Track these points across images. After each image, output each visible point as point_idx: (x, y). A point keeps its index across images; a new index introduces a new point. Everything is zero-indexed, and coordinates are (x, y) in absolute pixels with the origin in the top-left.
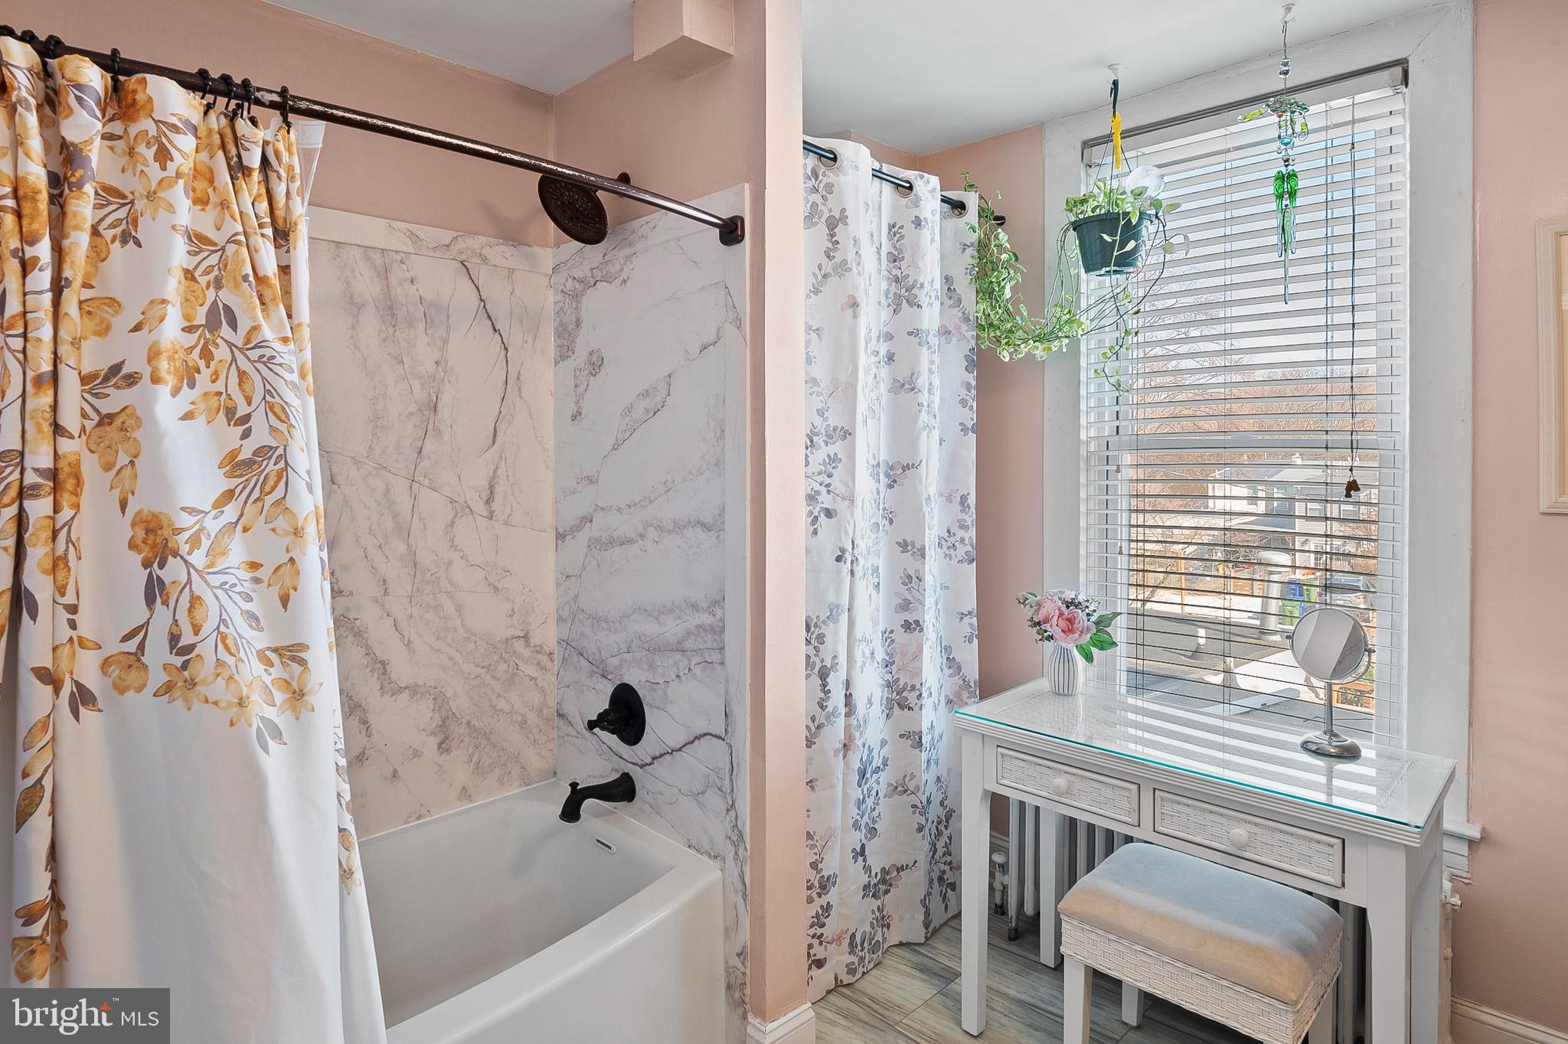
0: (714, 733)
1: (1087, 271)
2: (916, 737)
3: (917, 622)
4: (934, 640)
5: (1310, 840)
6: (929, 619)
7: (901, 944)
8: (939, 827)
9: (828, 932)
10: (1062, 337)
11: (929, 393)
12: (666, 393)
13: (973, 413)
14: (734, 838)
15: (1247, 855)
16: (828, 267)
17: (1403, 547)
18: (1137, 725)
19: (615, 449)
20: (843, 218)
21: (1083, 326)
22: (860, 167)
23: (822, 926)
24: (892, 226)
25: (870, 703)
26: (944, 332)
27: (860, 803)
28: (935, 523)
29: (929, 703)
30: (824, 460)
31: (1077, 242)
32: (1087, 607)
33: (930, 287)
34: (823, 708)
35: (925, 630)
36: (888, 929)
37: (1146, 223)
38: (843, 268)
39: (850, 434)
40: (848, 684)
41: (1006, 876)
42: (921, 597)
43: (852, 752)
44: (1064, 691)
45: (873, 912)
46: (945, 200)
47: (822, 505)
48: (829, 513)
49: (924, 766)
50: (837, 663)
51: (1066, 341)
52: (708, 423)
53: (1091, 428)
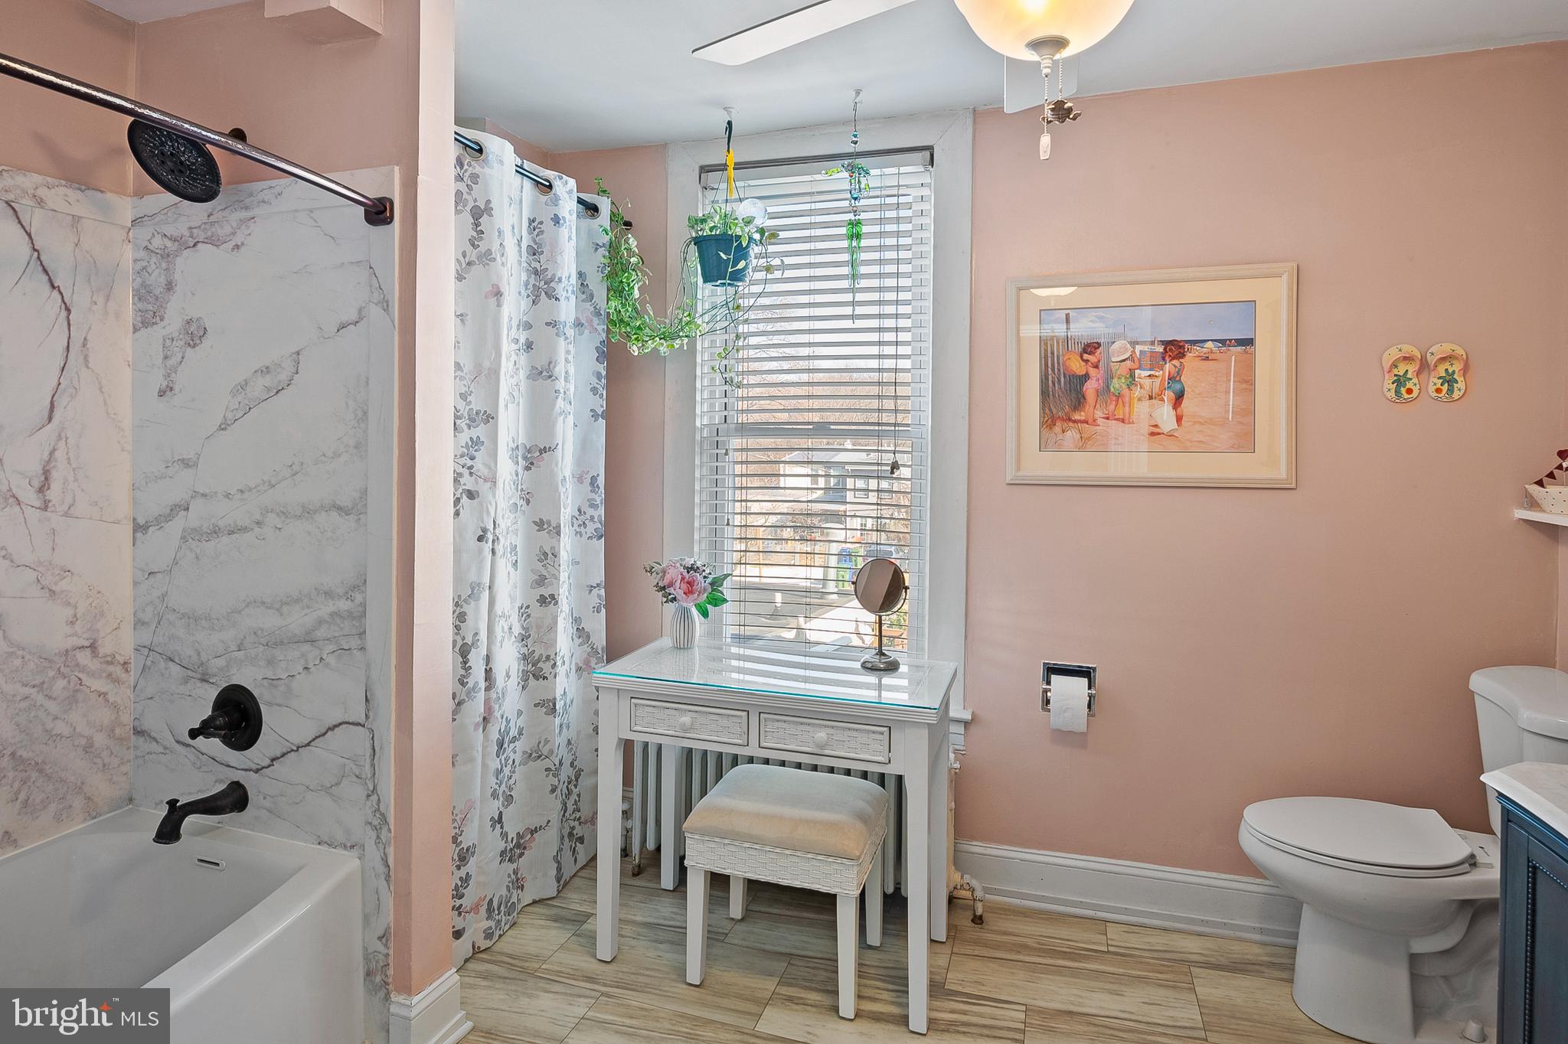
0: (351, 721)
1: (705, 281)
2: (551, 704)
3: (552, 597)
4: (568, 612)
5: (868, 731)
6: (564, 593)
7: (535, 902)
8: (569, 786)
9: (466, 902)
10: (683, 337)
11: (566, 381)
12: (294, 370)
13: (603, 400)
14: (376, 822)
15: (827, 752)
16: (473, 255)
17: (926, 511)
18: (740, 670)
19: (222, 429)
20: (488, 210)
21: (700, 328)
22: (505, 162)
23: (461, 897)
24: (532, 221)
25: (508, 676)
26: (578, 324)
27: (499, 772)
28: (569, 500)
29: (561, 670)
30: (467, 442)
31: (697, 254)
32: (704, 571)
33: (566, 282)
34: (463, 684)
35: (559, 602)
36: (522, 890)
37: (753, 245)
38: (487, 257)
39: (493, 418)
40: (488, 659)
41: (630, 821)
42: (556, 572)
43: (491, 724)
44: (683, 645)
45: (509, 876)
46: (580, 201)
47: (464, 487)
48: (471, 495)
49: (557, 731)
50: (478, 640)
51: (686, 340)
52: (347, 404)
53: (705, 416)
